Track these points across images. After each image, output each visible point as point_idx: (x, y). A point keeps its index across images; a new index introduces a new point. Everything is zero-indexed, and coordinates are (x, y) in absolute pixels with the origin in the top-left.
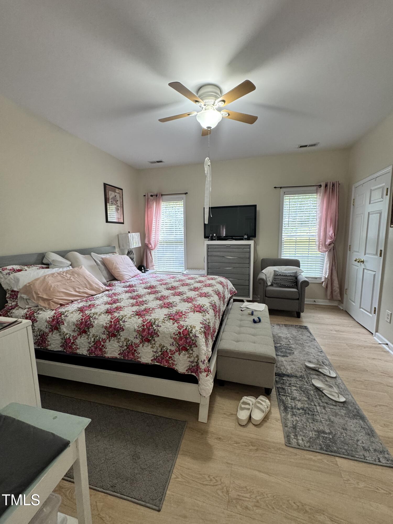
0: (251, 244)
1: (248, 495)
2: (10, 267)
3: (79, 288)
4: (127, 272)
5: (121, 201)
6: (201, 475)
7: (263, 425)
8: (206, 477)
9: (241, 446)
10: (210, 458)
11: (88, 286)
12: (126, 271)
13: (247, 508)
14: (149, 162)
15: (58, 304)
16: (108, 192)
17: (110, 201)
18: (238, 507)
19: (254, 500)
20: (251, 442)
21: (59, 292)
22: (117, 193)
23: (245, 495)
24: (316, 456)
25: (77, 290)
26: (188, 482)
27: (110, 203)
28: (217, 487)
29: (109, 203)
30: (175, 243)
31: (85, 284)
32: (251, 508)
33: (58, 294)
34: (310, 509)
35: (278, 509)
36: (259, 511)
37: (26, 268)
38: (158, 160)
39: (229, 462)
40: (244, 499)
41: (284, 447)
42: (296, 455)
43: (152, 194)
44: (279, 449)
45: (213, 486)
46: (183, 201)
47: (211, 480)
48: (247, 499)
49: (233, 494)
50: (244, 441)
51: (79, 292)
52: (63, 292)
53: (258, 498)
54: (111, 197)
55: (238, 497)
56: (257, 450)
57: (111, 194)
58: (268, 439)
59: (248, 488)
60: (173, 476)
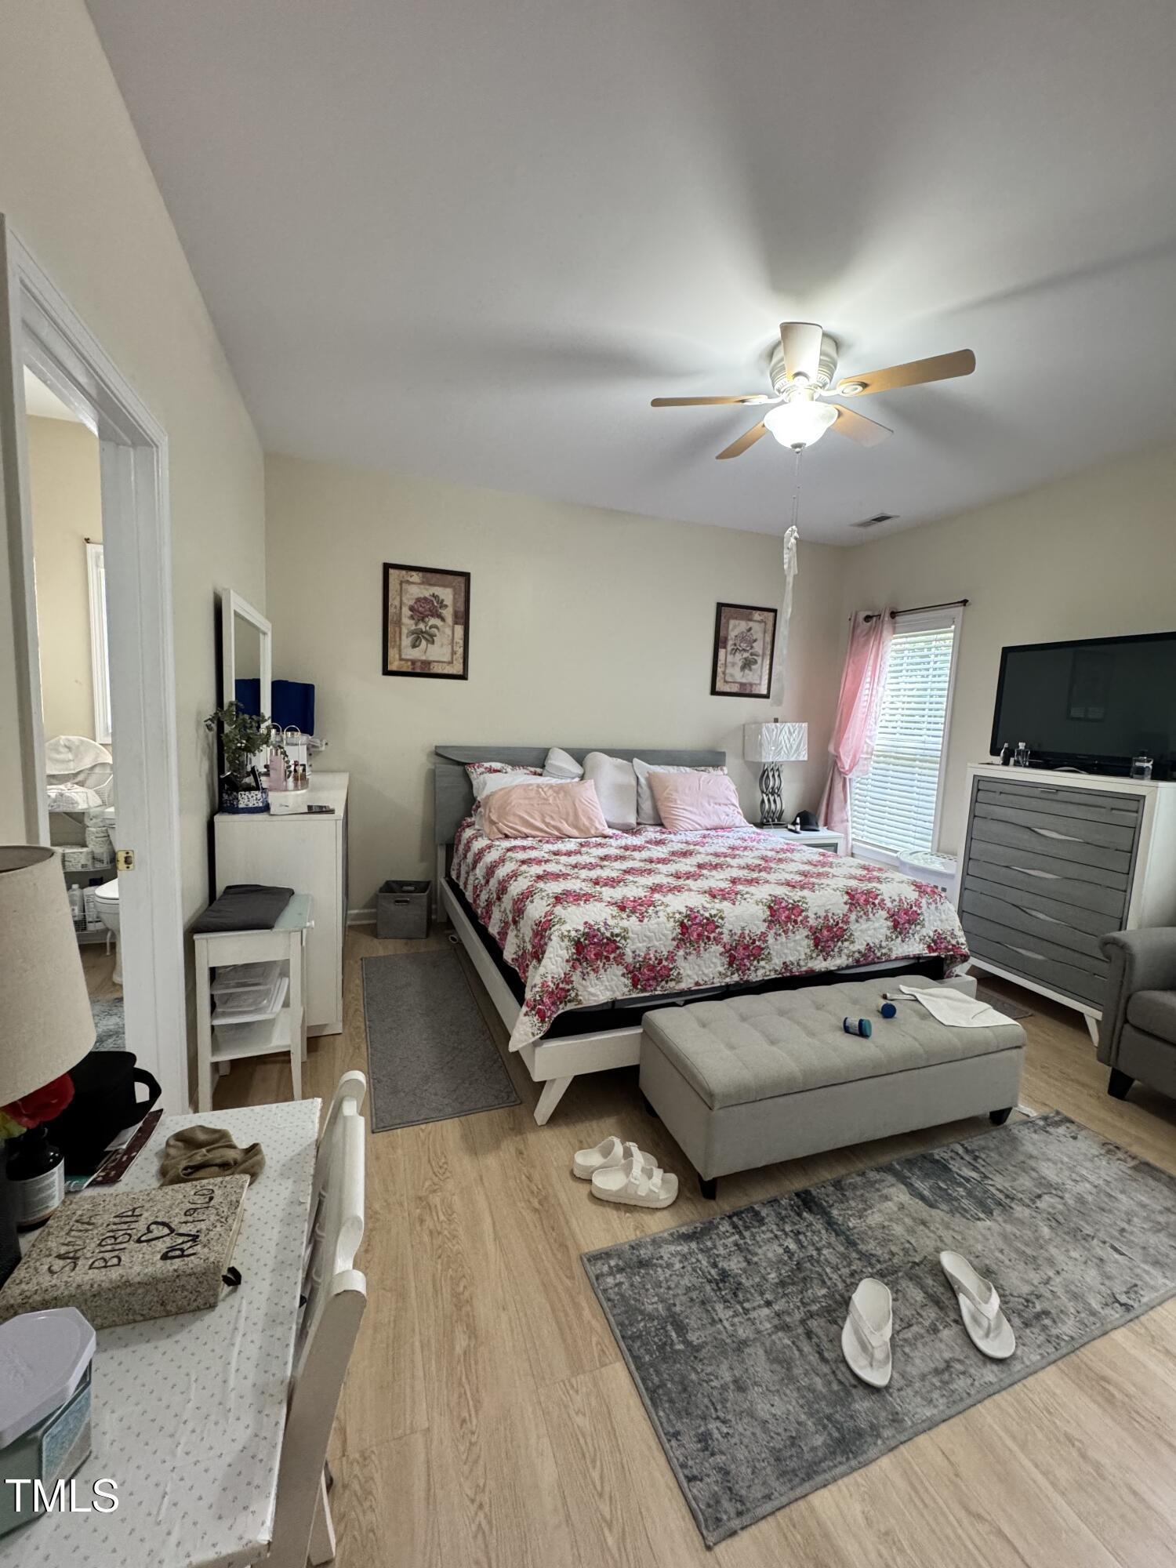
0: (1144, 797)
1: (442, 1218)
2: (487, 765)
3: (552, 817)
4: (695, 813)
5: (768, 639)
6: (442, 1153)
7: (604, 1206)
8: (443, 1161)
9: (529, 1187)
10: (476, 1154)
11: (571, 818)
12: (695, 810)
13: (422, 1221)
14: (852, 525)
15: (501, 832)
16: (728, 623)
17: (730, 643)
18: (418, 1211)
19: (439, 1229)
20: (546, 1198)
21: (515, 815)
22: (755, 621)
23: (440, 1214)
24: (594, 1316)
25: (548, 820)
26: (423, 1144)
27: (730, 647)
28: (434, 1177)
29: (725, 647)
30: (920, 761)
31: (568, 814)
32: (425, 1227)
33: (511, 818)
34: (468, 1315)
35: (442, 1264)
36: (426, 1239)
37: (509, 768)
38: (876, 514)
39: (485, 1180)
40: (434, 1214)
41: (574, 1254)
42: (572, 1277)
43: (870, 613)
44: (563, 1246)
45: (434, 1173)
46: (953, 627)
47: (441, 1167)
48: (436, 1218)
49: (436, 1199)
50: (540, 1187)
51: (547, 825)
52: (522, 818)
53: (446, 1232)
54: (732, 634)
55: (433, 1207)
56: (536, 1210)
57: (735, 627)
58: (574, 1223)
59: (455, 1215)
60: (423, 1126)
